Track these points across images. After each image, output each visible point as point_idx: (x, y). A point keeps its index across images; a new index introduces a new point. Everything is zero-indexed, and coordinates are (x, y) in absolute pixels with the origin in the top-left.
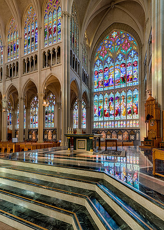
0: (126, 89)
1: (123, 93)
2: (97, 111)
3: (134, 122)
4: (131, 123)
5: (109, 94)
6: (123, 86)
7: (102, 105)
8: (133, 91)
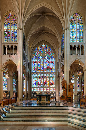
0: (49, 73)
1: (48, 75)
2: (34, 82)
3: (53, 88)
4: (51, 89)
5: (41, 74)
6: (48, 71)
7: (37, 79)
8: (52, 74)
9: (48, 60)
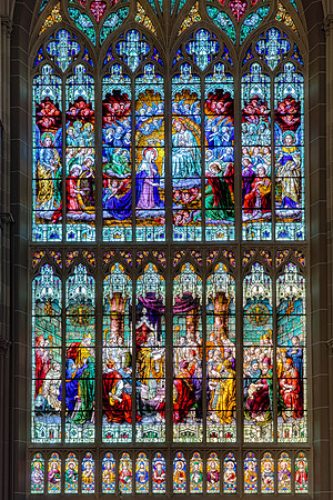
0: (241, 257)
1: (222, 280)
6: (221, 233)
8: (275, 273)
9: (219, 81)
